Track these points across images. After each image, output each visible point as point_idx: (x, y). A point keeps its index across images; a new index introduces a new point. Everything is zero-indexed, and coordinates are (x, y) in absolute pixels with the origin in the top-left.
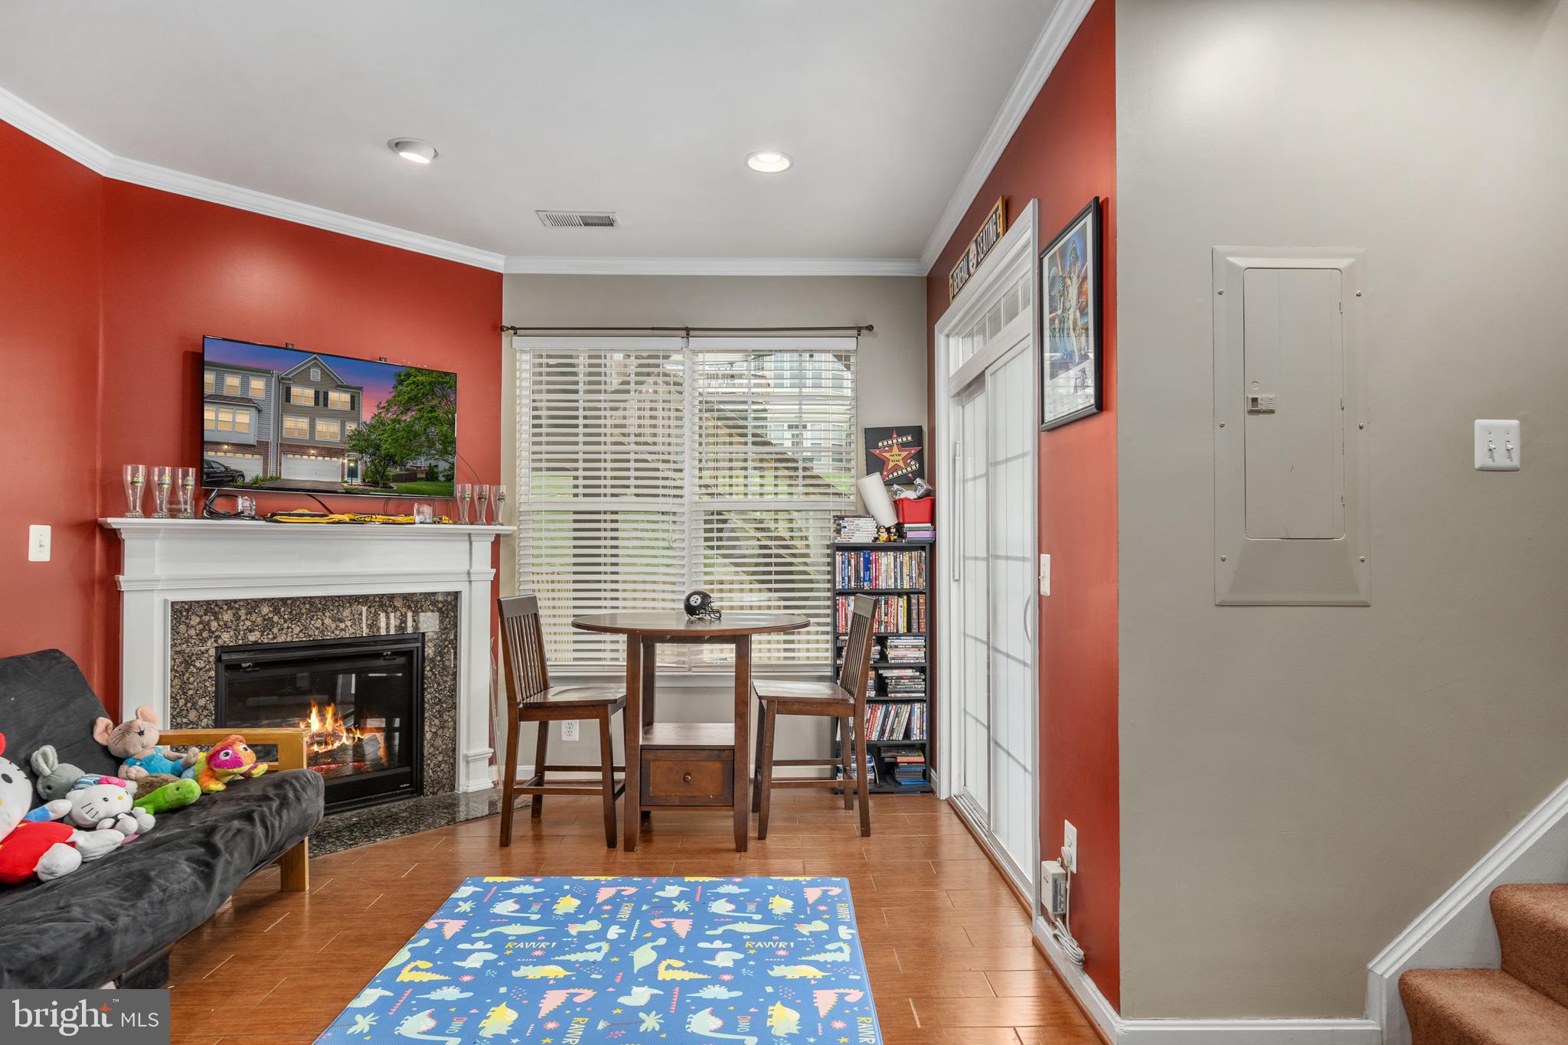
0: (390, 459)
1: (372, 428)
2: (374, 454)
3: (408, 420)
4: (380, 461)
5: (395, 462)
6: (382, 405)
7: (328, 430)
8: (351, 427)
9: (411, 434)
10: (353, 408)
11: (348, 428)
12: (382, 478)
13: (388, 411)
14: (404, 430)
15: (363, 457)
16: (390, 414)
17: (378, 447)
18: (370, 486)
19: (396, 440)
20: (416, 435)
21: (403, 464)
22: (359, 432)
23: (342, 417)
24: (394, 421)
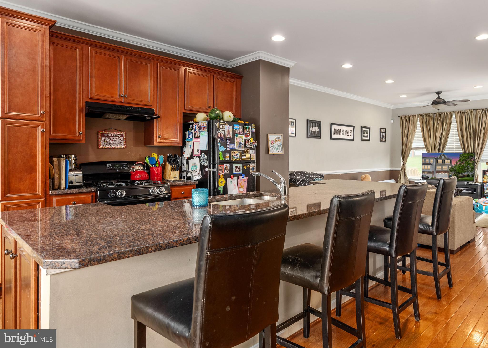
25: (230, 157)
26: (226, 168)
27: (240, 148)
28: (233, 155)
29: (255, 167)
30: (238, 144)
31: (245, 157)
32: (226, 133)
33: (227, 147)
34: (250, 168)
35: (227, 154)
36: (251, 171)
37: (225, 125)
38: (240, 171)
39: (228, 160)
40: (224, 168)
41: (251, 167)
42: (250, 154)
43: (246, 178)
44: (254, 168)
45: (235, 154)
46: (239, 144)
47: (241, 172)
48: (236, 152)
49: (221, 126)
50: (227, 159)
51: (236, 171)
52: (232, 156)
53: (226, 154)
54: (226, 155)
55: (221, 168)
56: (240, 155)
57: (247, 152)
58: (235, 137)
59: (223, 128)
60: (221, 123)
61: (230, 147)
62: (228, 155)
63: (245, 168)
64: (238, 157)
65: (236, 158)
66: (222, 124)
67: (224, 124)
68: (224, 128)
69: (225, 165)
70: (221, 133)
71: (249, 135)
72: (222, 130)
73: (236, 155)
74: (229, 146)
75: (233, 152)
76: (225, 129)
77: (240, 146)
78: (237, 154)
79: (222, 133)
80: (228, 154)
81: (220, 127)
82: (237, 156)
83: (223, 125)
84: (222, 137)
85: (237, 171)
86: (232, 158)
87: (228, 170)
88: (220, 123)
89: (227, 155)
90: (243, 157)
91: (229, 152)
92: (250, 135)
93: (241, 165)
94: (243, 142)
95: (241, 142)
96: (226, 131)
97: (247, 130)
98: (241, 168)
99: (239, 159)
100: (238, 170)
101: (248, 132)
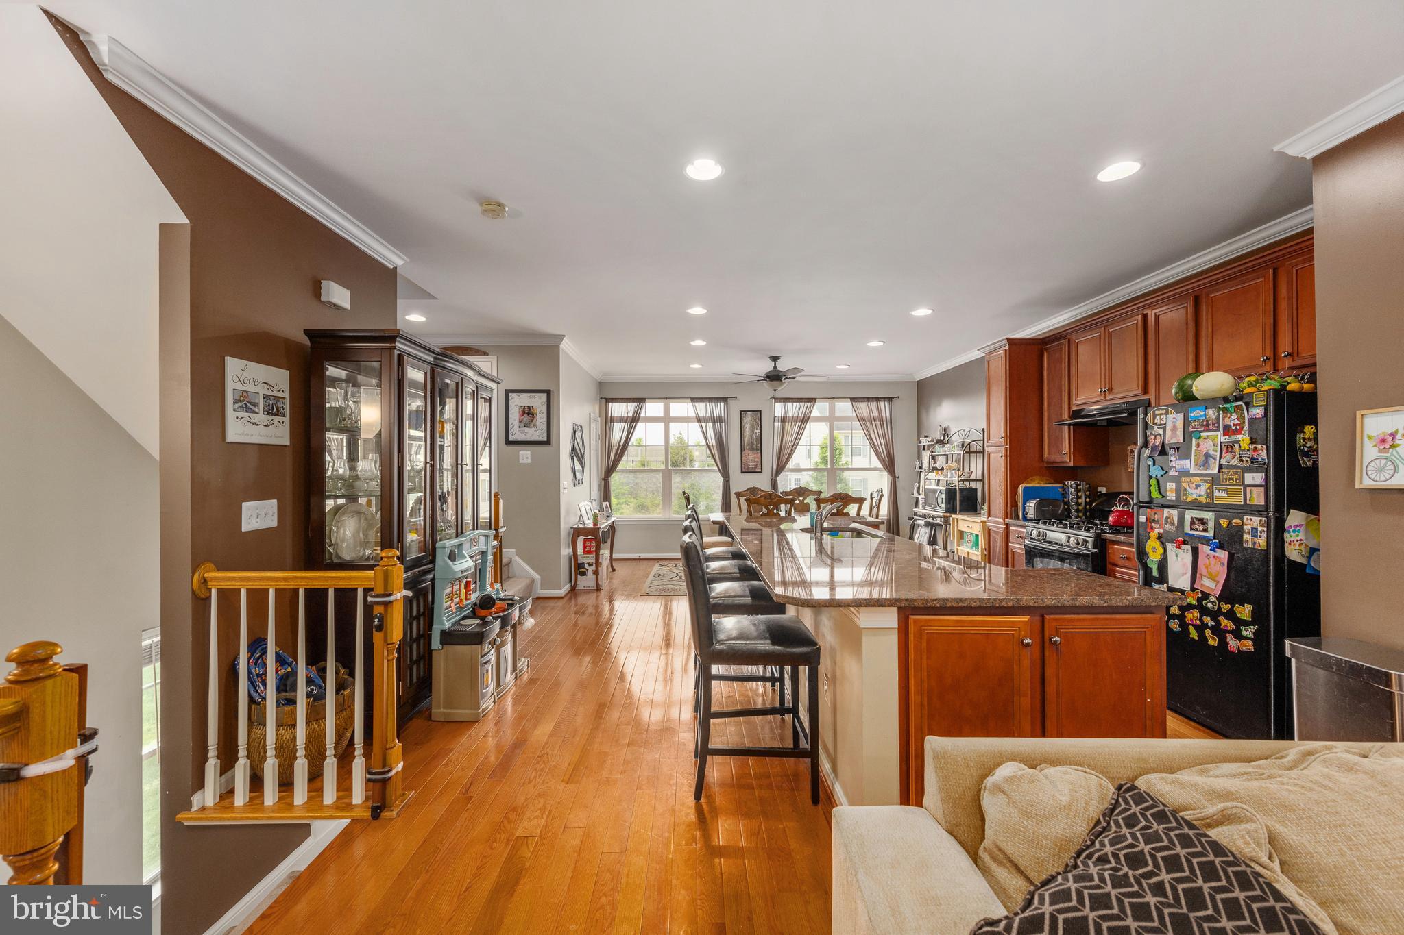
25: (1179, 490)
26: (1167, 518)
27: (1207, 469)
28: (1188, 488)
29: (1263, 526)
30: (1202, 458)
31: (1224, 494)
32: (1168, 433)
33: (1171, 468)
34: (1245, 527)
35: (1171, 484)
36: (1246, 537)
37: (1167, 414)
38: (1206, 530)
39: (1174, 499)
40: (1165, 517)
41: (1249, 527)
42: (1245, 487)
43: (1223, 555)
44: (1260, 529)
45: (1191, 485)
46: (1204, 458)
47: (1211, 534)
48: (1196, 480)
49: (1158, 417)
50: (1171, 496)
51: (1192, 529)
52: (1185, 490)
53: (1168, 484)
54: (1168, 487)
55: (1156, 517)
56: (1209, 488)
57: (1230, 479)
58: (1194, 440)
59: (1162, 422)
60: (1157, 412)
61: (1177, 467)
62: (1174, 487)
63: (1225, 526)
64: (1203, 493)
65: (1194, 496)
66: (1158, 415)
67: (1164, 411)
68: (1164, 422)
69: (1166, 510)
70: (1158, 435)
71: (1242, 428)
72: (1158, 428)
73: (1196, 488)
74: (1174, 465)
75: (1188, 479)
76: (1165, 424)
77: (1205, 464)
78: (1197, 486)
79: (1160, 435)
80: (1174, 484)
81: (1154, 421)
82: (1197, 491)
83: (1161, 415)
84: (1157, 444)
85: (1197, 530)
86: (1184, 495)
87: (1173, 524)
88: (1154, 412)
89: (1171, 486)
90: (1217, 494)
91: (1177, 480)
92: (1246, 428)
93: (1209, 516)
94: (1216, 451)
95: (1212, 453)
96: (1169, 427)
97: (1234, 416)
98: (1211, 525)
99: (1203, 500)
100: (1201, 528)
101: (1236, 422)
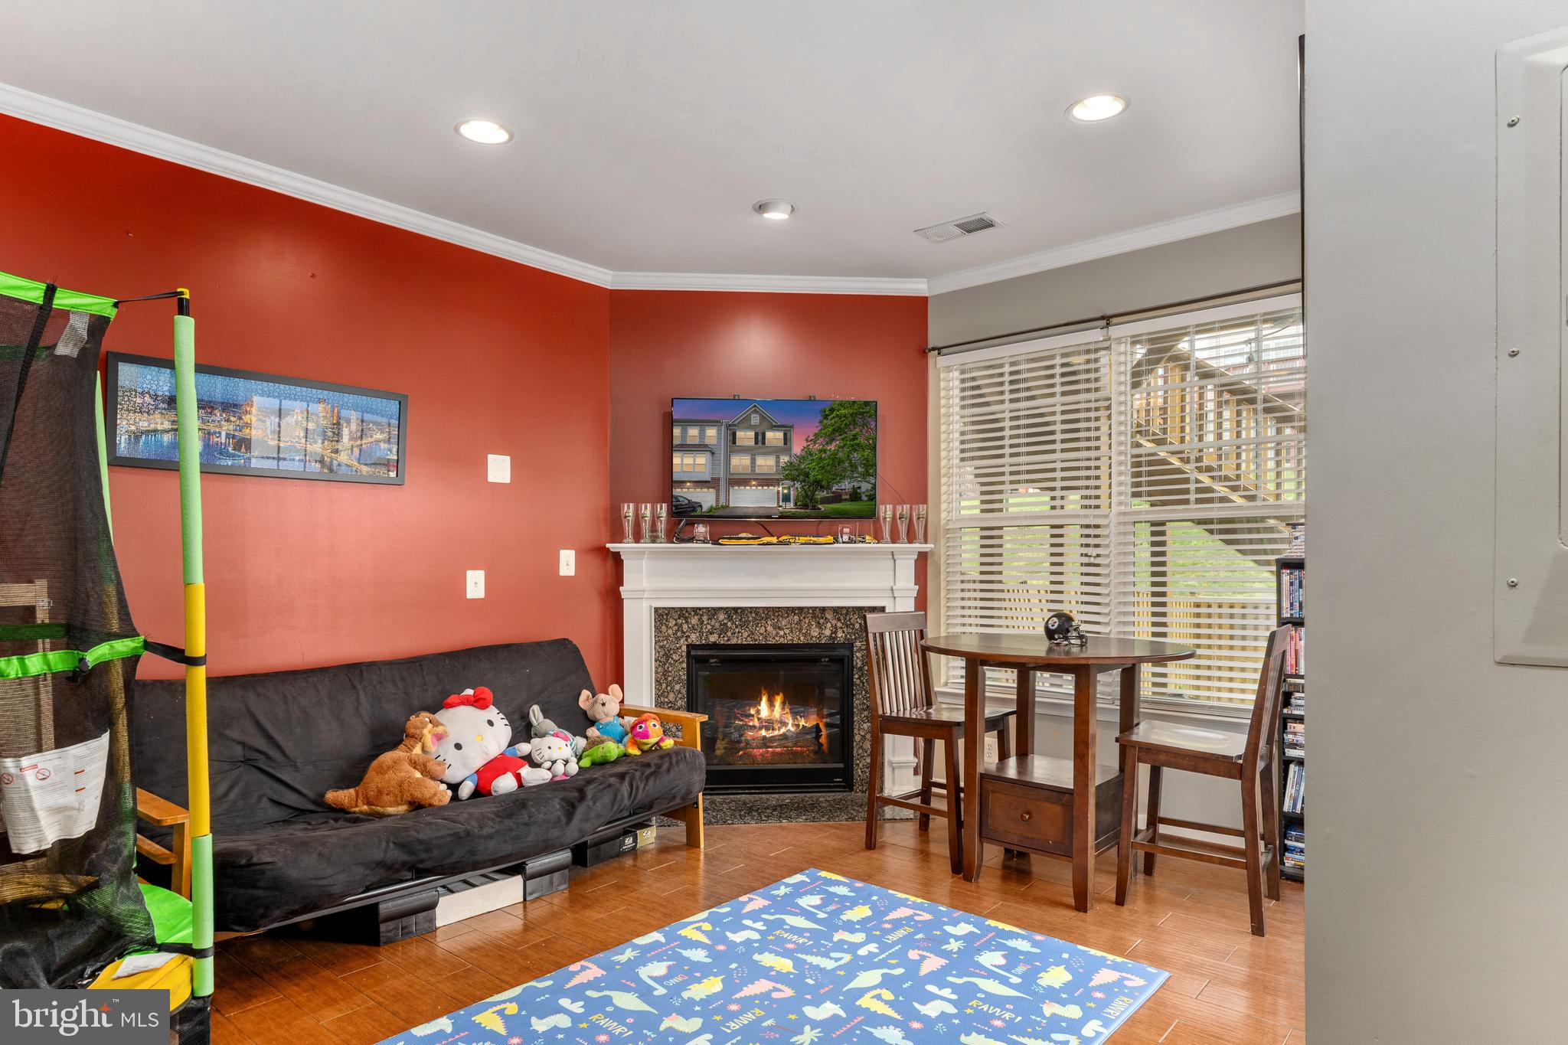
0: (818, 484)
1: (802, 458)
2: (804, 481)
3: (833, 449)
4: (810, 486)
5: (822, 487)
6: (810, 439)
7: (766, 463)
8: (784, 459)
9: (835, 461)
10: (785, 443)
11: (782, 461)
12: (811, 501)
13: (815, 443)
14: (829, 458)
15: (794, 484)
16: (817, 446)
17: (807, 475)
18: (800, 509)
19: (823, 468)
20: (841, 461)
21: (829, 488)
22: (791, 463)
23: (776, 452)
24: (820, 451)
